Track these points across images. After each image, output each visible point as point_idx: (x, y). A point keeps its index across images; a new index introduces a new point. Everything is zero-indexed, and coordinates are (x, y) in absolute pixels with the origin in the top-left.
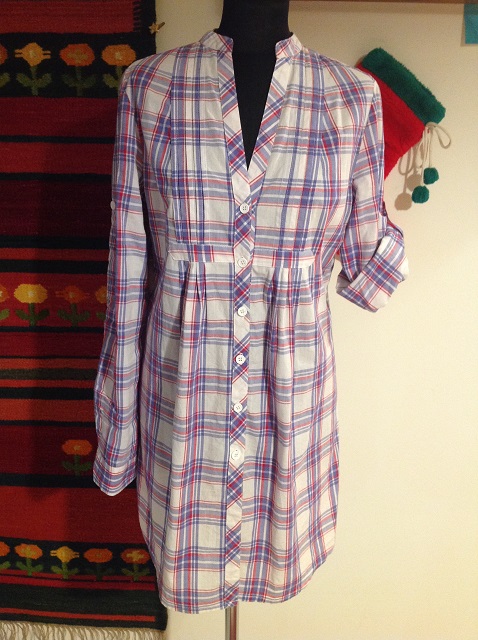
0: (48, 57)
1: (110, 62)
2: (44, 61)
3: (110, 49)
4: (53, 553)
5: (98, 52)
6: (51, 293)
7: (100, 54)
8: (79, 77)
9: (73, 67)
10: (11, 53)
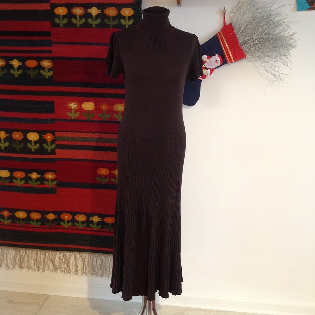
0: (100, 12)
1: (123, 14)
2: (98, 14)
3: (124, 10)
4: (91, 218)
5: (119, 11)
6: (96, 106)
7: (120, 12)
8: (111, 20)
9: (109, 16)
10: (86, 11)
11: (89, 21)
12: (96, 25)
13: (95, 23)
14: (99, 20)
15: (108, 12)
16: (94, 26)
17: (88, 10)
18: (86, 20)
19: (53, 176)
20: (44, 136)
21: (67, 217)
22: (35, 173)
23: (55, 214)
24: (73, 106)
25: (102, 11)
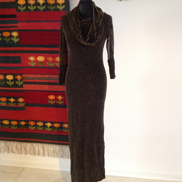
1: (58, 3)
4: (46, 124)
6: (45, 59)
7: (56, 1)
8: (51, 6)
9: (50, 4)
10: (36, 1)
13: (42, 8)
14: (44, 7)
15: (49, 1)
16: (41, 10)
18: (37, 7)
19: (22, 100)
20: (16, 77)
21: (32, 123)
22: (12, 98)
23: (25, 122)
24: (32, 58)
25: (46, 1)
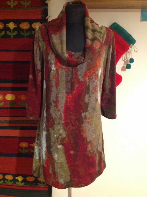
0: (16, 26)
1: (34, 27)
2: (15, 28)
3: (34, 24)
4: (16, 178)
5: (31, 25)
6: (16, 97)
8: (25, 32)
9: (23, 29)
10: (5, 25)
11: (8, 33)
12: (14, 36)
13: (12, 35)
14: (16, 33)
15: (22, 26)
16: (12, 37)
17: (7, 25)
18: (6, 32)
25: (18, 25)
